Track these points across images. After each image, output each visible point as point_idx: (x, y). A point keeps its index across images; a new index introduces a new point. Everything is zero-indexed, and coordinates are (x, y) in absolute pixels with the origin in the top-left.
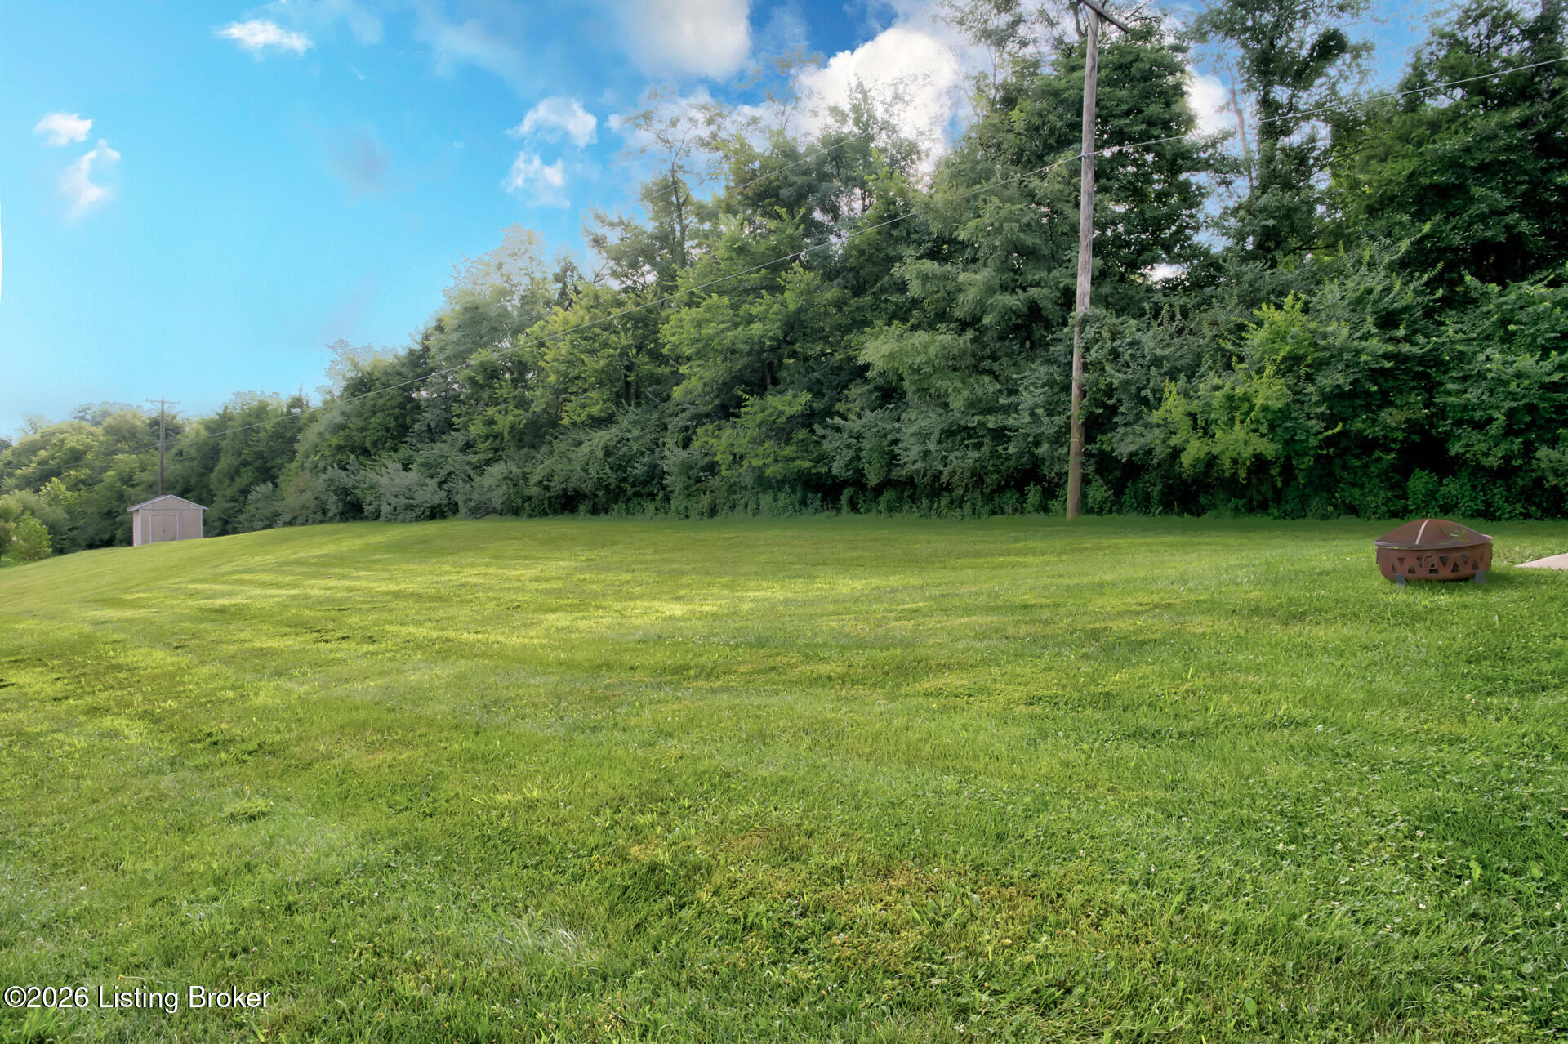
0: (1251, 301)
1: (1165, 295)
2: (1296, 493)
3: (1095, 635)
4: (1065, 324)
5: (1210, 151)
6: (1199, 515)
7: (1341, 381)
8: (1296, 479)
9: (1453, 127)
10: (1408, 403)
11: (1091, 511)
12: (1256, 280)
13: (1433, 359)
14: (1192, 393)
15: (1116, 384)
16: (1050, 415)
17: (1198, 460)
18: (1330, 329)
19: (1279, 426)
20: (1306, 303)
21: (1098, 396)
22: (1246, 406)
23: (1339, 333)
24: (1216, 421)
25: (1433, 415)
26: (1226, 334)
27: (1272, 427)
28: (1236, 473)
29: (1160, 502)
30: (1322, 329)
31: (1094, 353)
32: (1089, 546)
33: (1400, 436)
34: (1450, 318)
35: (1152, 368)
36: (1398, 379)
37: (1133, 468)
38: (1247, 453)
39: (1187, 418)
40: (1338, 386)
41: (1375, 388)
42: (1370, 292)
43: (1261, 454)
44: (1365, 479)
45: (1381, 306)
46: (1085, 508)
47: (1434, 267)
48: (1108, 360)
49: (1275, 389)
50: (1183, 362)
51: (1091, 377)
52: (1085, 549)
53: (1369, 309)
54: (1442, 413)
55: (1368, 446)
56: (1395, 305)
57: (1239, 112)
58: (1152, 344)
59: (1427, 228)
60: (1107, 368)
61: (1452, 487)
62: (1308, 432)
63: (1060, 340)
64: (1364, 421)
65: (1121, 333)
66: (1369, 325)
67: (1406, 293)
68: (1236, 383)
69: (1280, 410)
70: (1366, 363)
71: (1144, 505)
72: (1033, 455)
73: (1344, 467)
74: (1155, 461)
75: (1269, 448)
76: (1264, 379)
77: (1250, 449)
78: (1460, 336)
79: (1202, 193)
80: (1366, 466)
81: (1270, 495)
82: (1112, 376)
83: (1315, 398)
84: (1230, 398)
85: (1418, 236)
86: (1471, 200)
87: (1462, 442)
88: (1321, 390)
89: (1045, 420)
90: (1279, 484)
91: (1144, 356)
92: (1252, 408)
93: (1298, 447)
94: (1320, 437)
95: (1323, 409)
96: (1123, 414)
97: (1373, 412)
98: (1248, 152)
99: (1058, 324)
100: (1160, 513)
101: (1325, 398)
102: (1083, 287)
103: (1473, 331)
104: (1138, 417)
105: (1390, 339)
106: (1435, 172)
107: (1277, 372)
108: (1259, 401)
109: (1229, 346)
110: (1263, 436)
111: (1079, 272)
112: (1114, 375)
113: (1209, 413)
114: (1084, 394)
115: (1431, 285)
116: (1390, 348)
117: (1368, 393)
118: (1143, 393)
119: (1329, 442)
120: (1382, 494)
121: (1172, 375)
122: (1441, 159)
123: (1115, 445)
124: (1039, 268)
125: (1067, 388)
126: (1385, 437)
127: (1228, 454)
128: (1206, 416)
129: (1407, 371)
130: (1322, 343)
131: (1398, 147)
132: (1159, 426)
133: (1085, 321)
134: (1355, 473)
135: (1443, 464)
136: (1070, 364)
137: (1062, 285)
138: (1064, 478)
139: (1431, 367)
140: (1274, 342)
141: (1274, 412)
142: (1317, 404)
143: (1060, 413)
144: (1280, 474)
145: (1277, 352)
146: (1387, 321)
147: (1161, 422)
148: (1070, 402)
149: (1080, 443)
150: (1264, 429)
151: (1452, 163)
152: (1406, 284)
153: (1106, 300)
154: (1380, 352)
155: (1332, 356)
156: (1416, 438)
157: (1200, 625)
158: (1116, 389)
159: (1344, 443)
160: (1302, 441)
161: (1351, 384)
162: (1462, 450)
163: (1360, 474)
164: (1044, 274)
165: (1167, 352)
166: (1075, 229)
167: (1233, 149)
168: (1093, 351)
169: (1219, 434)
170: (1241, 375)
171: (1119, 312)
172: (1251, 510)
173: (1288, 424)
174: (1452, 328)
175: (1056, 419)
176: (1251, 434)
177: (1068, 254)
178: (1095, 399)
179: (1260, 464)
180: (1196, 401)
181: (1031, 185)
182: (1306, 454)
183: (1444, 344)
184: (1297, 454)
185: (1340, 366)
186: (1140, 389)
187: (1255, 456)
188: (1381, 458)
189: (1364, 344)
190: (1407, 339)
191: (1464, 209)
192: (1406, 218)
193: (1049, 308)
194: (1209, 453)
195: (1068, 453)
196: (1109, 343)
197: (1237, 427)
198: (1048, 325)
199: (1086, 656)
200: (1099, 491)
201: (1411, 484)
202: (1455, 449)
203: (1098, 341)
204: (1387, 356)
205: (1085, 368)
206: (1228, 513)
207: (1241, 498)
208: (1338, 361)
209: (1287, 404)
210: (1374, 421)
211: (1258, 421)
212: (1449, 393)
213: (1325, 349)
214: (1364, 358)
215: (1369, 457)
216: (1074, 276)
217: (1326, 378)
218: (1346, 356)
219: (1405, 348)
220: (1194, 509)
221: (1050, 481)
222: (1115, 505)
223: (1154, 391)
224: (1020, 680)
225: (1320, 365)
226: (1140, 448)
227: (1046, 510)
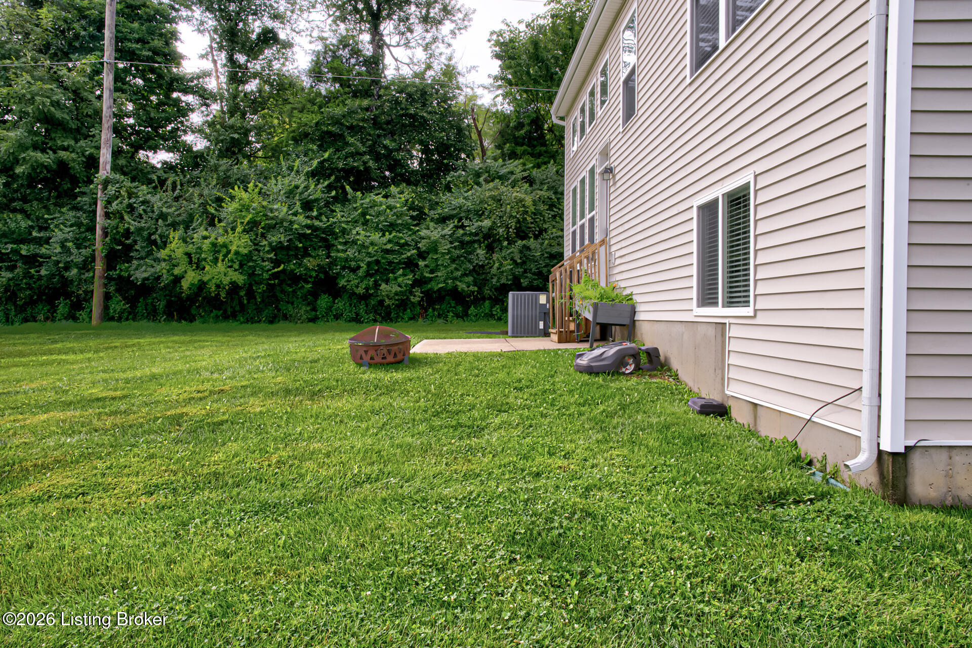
0: (226, 183)
1: (165, 172)
2: (254, 307)
3: (177, 420)
4: (92, 182)
5: (196, 82)
6: (191, 321)
7: (282, 239)
8: (255, 299)
9: (337, 102)
10: (318, 255)
11: (112, 319)
12: (228, 170)
13: (330, 230)
14: (188, 240)
15: (132, 229)
16: (78, 248)
17: (192, 284)
18: (275, 207)
19: (245, 264)
20: (261, 189)
21: (118, 237)
22: (224, 250)
23: (281, 210)
24: (205, 259)
25: (331, 263)
26: (210, 202)
27: (241, 265)
28: (218, 294)
29: (164, 312)
30: (270, 207)
31: (115, 206)
32: (117, 344)
33: (314, 274)
34: (337, 208)
35: (160, 221)
36: (312, 241)
37: (146, 289)
38: (226, 281)
39: (185, 257)
40: (280, 242)
41: (301, 245)
42: (297, 187)
43: (235, 282)
44: (295, 299)
45: (304, 196)
46: (107, 316)
47: (329, 178)
48: (125, 212)
49: (243, 241)
50: (180, 218)
51: (113, 222)
52: (116, 347)
53: (297, 197)
54: (334, 263)
55: (296, 279)
56: (311, 197)
57: (215, 62)
58: (160, 204)
59: (326, 155)
60: (126, 217)
61: (340, 304)
62: (262, 269)
63: (84, 193)
64: (294, 264)
65: (134, 193)
66: (298, 207)
67: (317, 191)
68: (217, 235)
69: (246, 255)
70: (296, 229)
71: (152, 315)
72: (63, 277)
73: (283, 291)
74: (162, 284)
75: (240, 279)
76: (236, 234)
77: (228, 279)
78: (344, 219)
79: (190, 109)
80: (294, 291)
81: (237, 308)
82: (129, 223)
83: (267, 249)
84: (214, 245)
85: (322, 159)
86: (347, 144)
87: (345, 279)
88: (270, 244)
89: (75, 251)
90: (245, 302)
91: (153, 212)
92: (229, 252)
93: (257, 279)
94: (270, 273)
95: (272, 255)
96: (137, 250)
97: (299, 259)
98: (220, 89)
99: (84, 182)
100: (164, 320)
101: (273, 249)
102: (105, 156)
103: (349, 217)
104: (150, 253)
105: (307, 217)
106: (329, 124)
107: (244, 231)
108: (233, 248)
109: (213, 211)
110: (236, 270)
111: (102, 146)
112: (131, 223)
113: (200, 254)
114: (105, 234)
115: (330, 188)
116: (309, 222)
117: (297, 248)
118: (153, 237)
119: (275, 276)
120: (304, 308)
121: (174, 226)
122: (332, 118)
123: (132, 272)
124: (67, 137)
125: (92, 229)
126: (306, 274)
127: (214, 281)
128: (198, 256)
129: (317, 236)
130: (271, 215)
131: (309, 106)
132: (165, 260)
133: (106, 183)
134: (289, 295)
135: (336, 292)
136: (95, 212)
137: (87, 153)
138: (90, 295)
139: (329, 235)
140: (241, 211)
141: (243, 255)
142: (268, 252)
143: (86, 247)
144: (246, 295)
145: (244, 217)
146: (307, 205)
147: (167, 258)
148: (95, 239)
149: (103, 270)
150: (236, 266)
151: (337, 122)
152: (316, 185)
153: (122, 170)
154: (304, 224)
155: (276, 224)
156: (322, 276)
157: (255, 405)
158: (132, 233)
159: (282, 277)
160: (259, 275)
161: (288, 241)
162: (346, 284)
163: (291, 296)
164: (72, 143)
165: (170, 210)
166: (98, 113)
167: (212, 84)
168: (114, 204)
169: (208, 268)
170: (221, 231)
171: (133, 180)
172: (226, 317)
173: (251, 264)
174: (340, 215)
175: (83, 251)
176: (228, 269)
177: (93, 131)
178: (115, 239)
179: (234, 288)
180: (191, 246)
181: (61, 73)
182: (261, 283)
183: (336, 222)
184: (256, 283)
185: (281, 230)
186: (150, 235)
187: (230, 283)
188: (303, 286)
189: (295, 218)
190: (317, 218)
191: (343, 148)
192: (315, 147)
193: (77, 168)
194: (200, 280)
195: (93, 277)
196: (127, 200)
197: (219, 264)
198: (75, 181)
199: (177, 441)
200: (118, 305)
201: (319, 302)
202: (342, 282)
203: (117, 197)
204: (308, 227)
205: (107, 215)
206: (211, 320)
207: (220, 310)
208: (280, 227)
209: (250, 252)
210: (300, 265)
211: (232, 261)
212: (338, 251)
213: (272, 218)
214: (296, 226)
215: (297, 286)
216: (98, 148)
217: (273, 236)
218: (285, 224)
219: (317, 223)
220: (187, 317)
221: (78, 296)
222: (132, 315)
223: (161, 236)
224: (127, 471)
225: (270, 228)
226: (151, 275)
227: (75, 319)
